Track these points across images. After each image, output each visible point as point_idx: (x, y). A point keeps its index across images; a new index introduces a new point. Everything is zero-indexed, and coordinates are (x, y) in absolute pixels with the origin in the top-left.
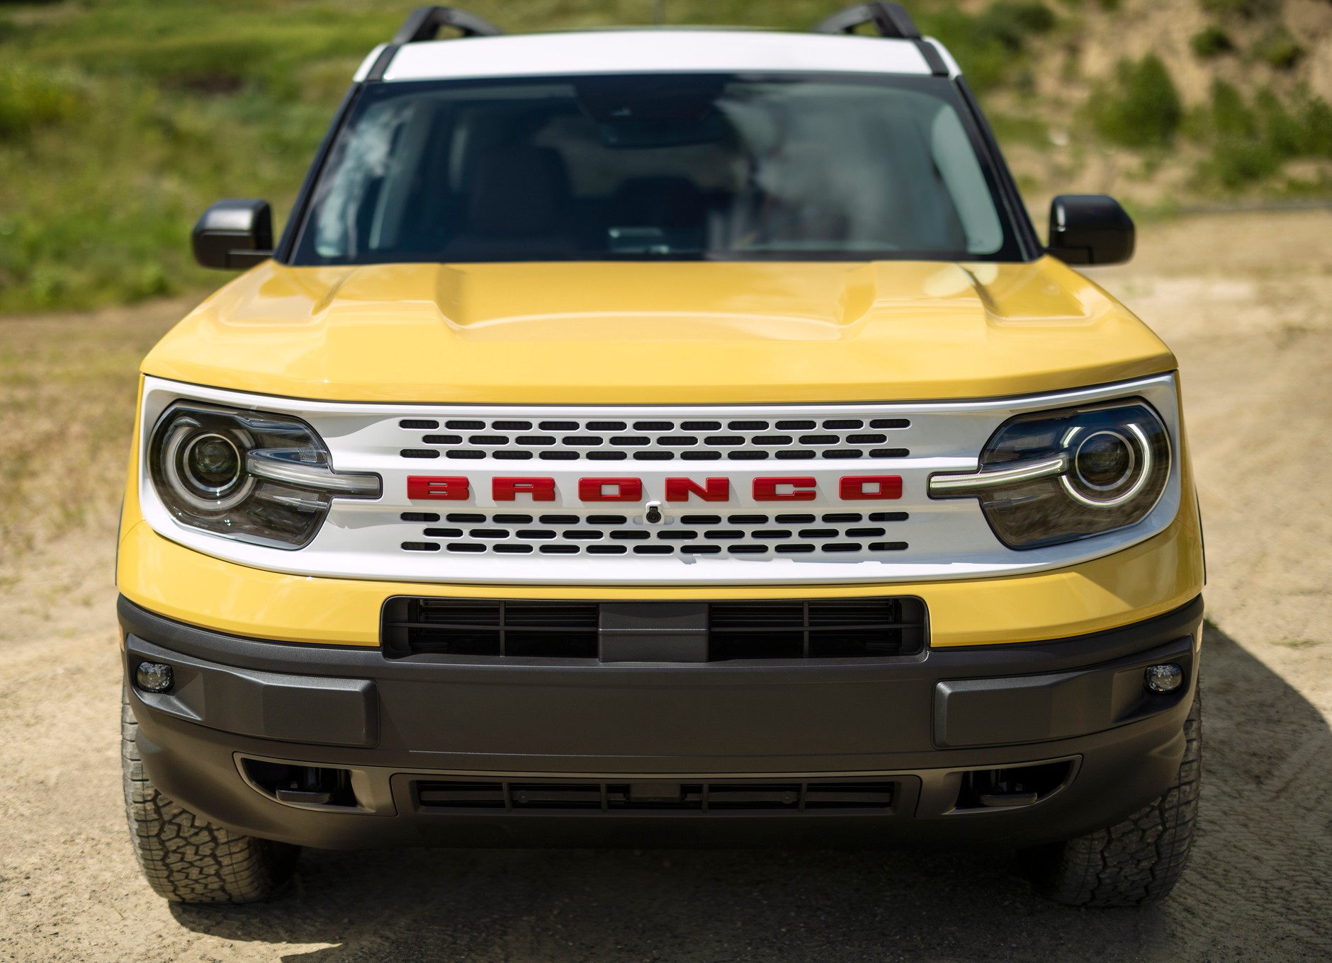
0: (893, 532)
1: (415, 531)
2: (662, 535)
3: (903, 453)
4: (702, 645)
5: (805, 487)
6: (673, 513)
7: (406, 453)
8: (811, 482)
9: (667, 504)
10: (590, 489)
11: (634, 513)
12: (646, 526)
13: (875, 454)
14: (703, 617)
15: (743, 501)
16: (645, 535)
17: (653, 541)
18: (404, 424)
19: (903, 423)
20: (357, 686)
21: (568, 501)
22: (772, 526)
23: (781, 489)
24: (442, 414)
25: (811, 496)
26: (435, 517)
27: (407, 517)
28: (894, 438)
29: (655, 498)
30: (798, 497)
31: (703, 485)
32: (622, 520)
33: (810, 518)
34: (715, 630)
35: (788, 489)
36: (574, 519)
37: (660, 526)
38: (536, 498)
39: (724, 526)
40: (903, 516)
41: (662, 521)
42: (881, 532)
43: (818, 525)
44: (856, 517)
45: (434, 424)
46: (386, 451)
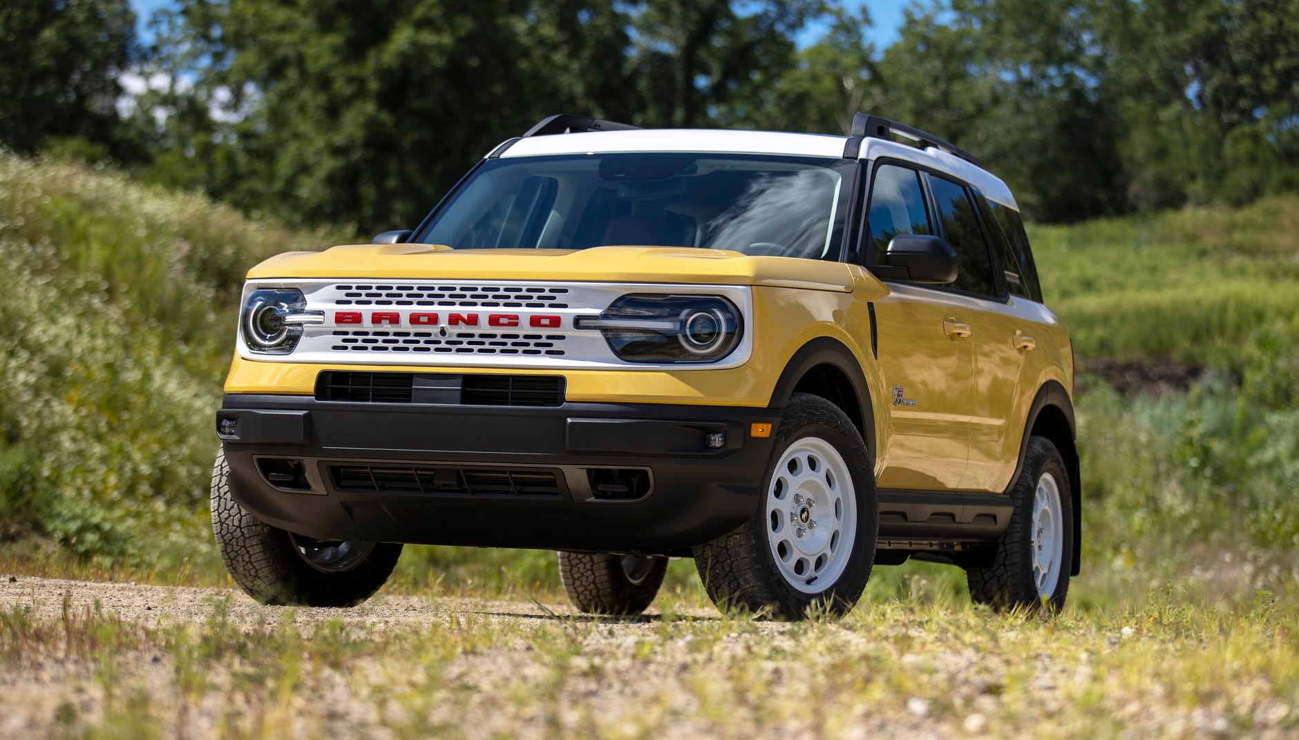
0: (557, 345)
1: (338, 340)
2: (448, 343)
3: (565, 306)
4: (458, 395)
5: (514, 321)
6: (453, 331)
7: (338, 302)
8: (516, 317)
9: (449, 326)
10: (415, 319)
11: (434, 330)
12: (440, 338)
13: (551, 306)
14: (460, 381)
15: (484, 327)
16: (439, 342)
17: (443, 345)
18: (338, 288)
19: (566, 291)
20: (302, 413)
21: (405, 325)
22: (498, 339)
23: (502, 321)
24: (354, 283)
25: (516, 324)
26: (346, 333)
27: (336, 333)
28: (560, 298)
29: (443, 323)
30: (510, 324)
31: (466, 317)
32: (429, 335)
33: (517, 336)
34: (467, 389)
35: (505, 321)
36: (408, 334)
37: (447, 338)
38: (391, 323)
39: (476, 339)
40: (562, 338)
41: (447, 335)
42: (551, 345)
43: (521, 340)
44: (539, 337)
45: (350, 288)
46: (329, 301)
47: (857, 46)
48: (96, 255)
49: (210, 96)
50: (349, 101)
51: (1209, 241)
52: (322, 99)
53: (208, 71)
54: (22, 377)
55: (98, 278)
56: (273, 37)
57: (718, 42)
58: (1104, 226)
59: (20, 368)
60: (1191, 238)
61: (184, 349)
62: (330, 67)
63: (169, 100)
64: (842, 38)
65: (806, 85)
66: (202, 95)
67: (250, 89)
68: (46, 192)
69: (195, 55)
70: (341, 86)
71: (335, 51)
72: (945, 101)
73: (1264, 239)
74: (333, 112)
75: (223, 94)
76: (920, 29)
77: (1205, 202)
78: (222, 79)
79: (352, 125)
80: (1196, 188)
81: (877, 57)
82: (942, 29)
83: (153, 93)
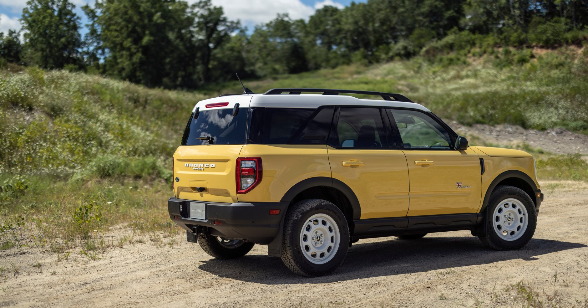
47: (244, 35)
48: (108, 97)
49: (97, 52)
50: (135, 53)
51: (329, 76)
52: (128, 53)
53: (96, 46)
54: (100, 128)
55: (109, 103)
56: (114, 39)
57: (214, 36)
58: (304, 74)
59: (99, 126)
60: (325, 76)
61: (132, 119)
62: (130, 46)
63: (87, 53)
64: (241, 34)
65: (234, 45)
66: (95, 52)
67: (107, 50)
68: (94, 83)
69: (93, 42)
70: (133, 50)
71: (131, 42)
72: (265, 47)
73: (341, 75)
74: (131, 55)
75: (100, 51)
76: (259, 31)
77: (325, 68)
78: (99, 48)
79: (136, 59)
80: (324, 64)
81: (249, 38)
82: (264, 31)
83: (84, 52)
